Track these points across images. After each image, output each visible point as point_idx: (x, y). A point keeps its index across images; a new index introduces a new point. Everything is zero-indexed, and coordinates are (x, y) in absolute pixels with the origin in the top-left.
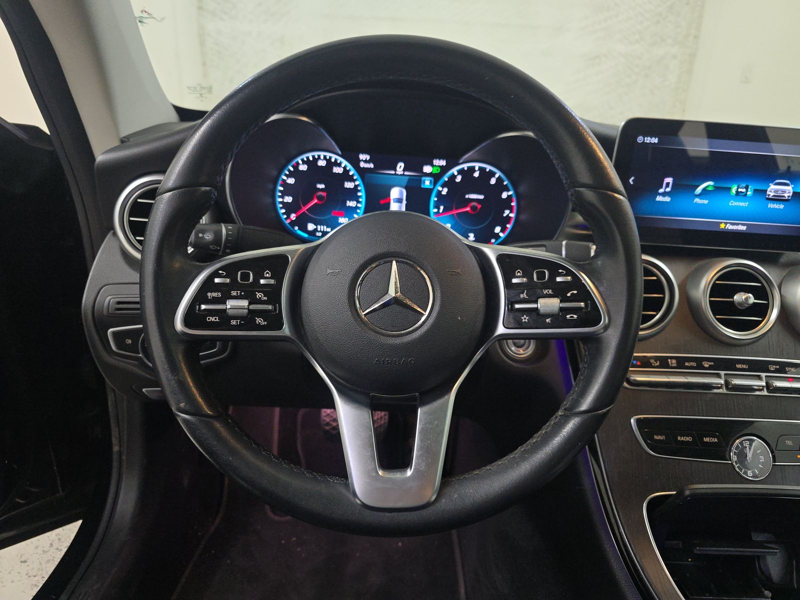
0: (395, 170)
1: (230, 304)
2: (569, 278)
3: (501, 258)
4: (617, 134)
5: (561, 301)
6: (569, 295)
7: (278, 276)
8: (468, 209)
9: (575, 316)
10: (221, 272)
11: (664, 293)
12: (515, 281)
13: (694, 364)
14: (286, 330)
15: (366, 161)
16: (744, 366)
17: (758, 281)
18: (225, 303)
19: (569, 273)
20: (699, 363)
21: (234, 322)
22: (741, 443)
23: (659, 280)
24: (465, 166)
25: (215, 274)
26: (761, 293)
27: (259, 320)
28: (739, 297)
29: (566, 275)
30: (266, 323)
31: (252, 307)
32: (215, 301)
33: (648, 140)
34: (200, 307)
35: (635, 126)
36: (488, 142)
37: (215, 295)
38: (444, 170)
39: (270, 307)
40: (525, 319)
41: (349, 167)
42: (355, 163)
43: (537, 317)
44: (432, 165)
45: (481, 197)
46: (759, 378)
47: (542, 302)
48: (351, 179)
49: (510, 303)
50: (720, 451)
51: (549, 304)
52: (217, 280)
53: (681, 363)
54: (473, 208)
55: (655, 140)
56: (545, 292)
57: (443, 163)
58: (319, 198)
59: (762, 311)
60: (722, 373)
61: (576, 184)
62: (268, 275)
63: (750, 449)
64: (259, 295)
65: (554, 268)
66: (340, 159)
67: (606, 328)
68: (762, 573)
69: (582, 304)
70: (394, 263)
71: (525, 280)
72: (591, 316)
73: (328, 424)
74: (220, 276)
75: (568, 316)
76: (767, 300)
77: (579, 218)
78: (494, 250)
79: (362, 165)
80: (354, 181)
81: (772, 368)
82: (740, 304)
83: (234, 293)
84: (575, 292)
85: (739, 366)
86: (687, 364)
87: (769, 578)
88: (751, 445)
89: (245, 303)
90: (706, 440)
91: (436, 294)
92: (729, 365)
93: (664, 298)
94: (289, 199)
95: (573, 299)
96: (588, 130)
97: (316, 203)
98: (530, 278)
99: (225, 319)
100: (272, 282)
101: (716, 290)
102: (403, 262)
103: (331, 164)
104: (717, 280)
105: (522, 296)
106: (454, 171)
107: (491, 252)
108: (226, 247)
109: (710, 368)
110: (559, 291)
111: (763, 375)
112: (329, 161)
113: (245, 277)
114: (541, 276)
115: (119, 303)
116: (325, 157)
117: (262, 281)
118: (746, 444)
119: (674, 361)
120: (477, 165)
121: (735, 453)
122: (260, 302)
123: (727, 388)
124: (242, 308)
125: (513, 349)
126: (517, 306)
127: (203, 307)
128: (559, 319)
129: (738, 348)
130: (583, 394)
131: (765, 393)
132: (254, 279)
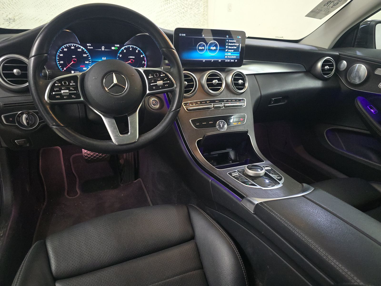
0: (102, 49)
1: (62, 92)
2: (164, 75)
3: (145, 71)
4: (173, 33)
5: (163, 82)
6: (165, 79)
7: (76, 82)
8: (130, 62)
9: (167, 85)
10: (57, 82)
11: (194, 82)
12: (149, 77)
13: (205, 102)
14: (82, 99)
15: (90, 46)
16: (218, 101)
17: (219, 77)
18: (61, 92)
19: (164, 73)
20: (206, 102)
21: (65, 97)
22: (219, 122)
23: (192, 78)
24: (126, 46)
25: (55, 83)
26: (220, 80)
27: (73, 96)
28: (214, 81)
29: (163, 74)
30: (75, 97)
31: (70, 92)
32: (57, 91)
33: (183, 35)
34: (52, 94)
35: (178, 31)
36: (134, 37)
37: (57, 89)
38: (119, 48)
39: (75, 92)
40: (154, 88)
41: (84, 49)
42: (86, 47)
43: (157, 87)
44: (115, 47)
45: (134, 57)
46: (222, 104)
47: (158, 82)
48: (85, 53)
49: (149, 83)
50: (214, 125)
51: (160, 83)
52: (56, 85)
53: (201, 102)
54: (132, 61)
55: (184, 35)
56: (158, 79)
57: (118, 46)
58: (74, 61)
59: (221, 85)
60: (212, 104)
61: (161, 48)
62: (72, 82)
63: (222, 124)
64: (71, 88)
65: (160, 72)
66: (80, 46)
67: (176, 88)
68: (230, 158)
69: (169, 82)
70: (114, 73)
71: (152, 77)
72: (171, 85)
73: (86, 156)
74: (57, 83)
75: (166, 85)
76: (222, 82)
77: (167, 62)
78: (142, 69)
79: (88, 47)
80: (87, 54)
81: (225, 101)
82: (215, 83)
83: (63, 88)
84: (166, 78)
85: (216, 101)
86: (203, 103)
87: (231, 159)
88: (222, 123)
89: (68, 91)
90: (210, 123)
91: (128, 82)
92: (214, 101)
93: (194, 84)
94: (62, 62)
95: (166, 80)
96: (162, 32)
97: (73, 63)
98: (154, 76)
99: (62, 96)
100: (74, 84)
101: (208, 80)
102: (116, 73)
103: (77, 48)
104: (208, 77)
105: (152, 81)
106: (123, 48)
107: (141, 70)
108: (49, 78)
109: (209, 103)
110: (162, 79)
111: (223, 103)
112: (75, 46)
113: (65, 83)
114: (156, 75)
115: (4, 104)
116: (73, 45)
117: (71, 84)
118: (220, 123)
119: (199, 102)
120: (131, 46)
121: (218, 126)
122: (72, 90)
123: (214, 108)
124: (67, 92)
125: (152, 105)
126: (151, 84)
127: (54, 93)
128: (163, 86)
129: (216, 97)
130: (173, 106)
131: (224, 108)
132: (68, 83)
